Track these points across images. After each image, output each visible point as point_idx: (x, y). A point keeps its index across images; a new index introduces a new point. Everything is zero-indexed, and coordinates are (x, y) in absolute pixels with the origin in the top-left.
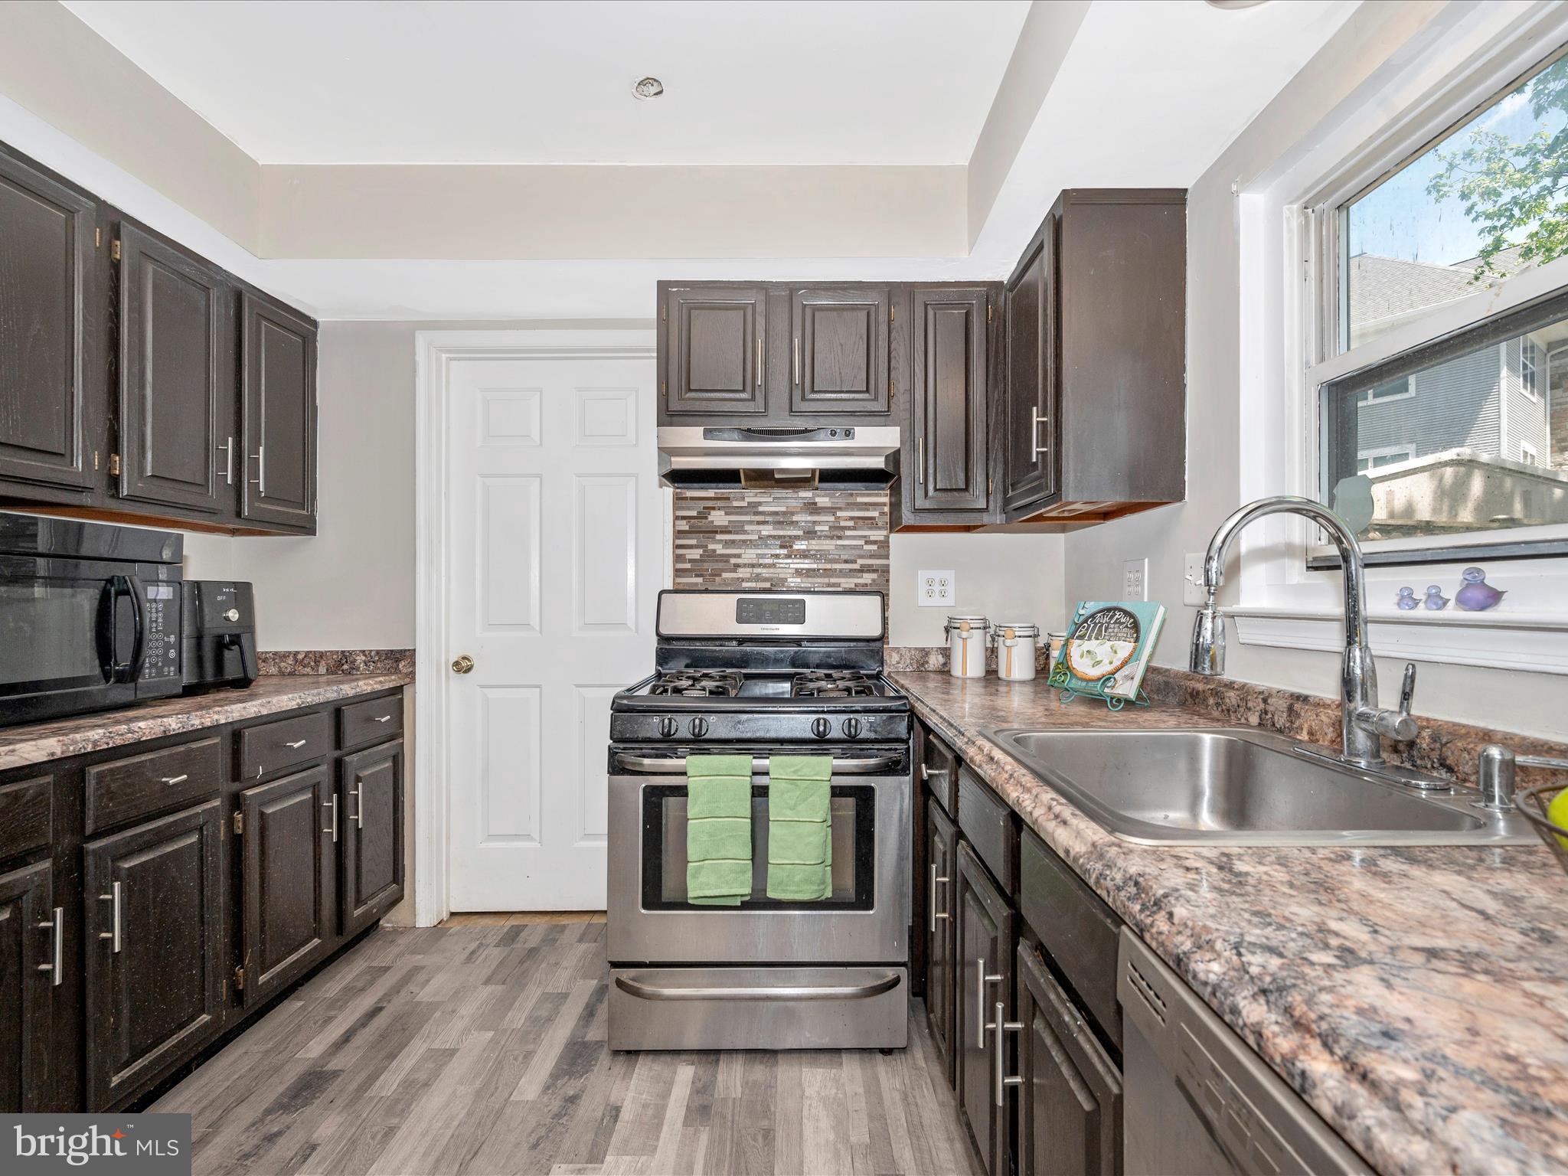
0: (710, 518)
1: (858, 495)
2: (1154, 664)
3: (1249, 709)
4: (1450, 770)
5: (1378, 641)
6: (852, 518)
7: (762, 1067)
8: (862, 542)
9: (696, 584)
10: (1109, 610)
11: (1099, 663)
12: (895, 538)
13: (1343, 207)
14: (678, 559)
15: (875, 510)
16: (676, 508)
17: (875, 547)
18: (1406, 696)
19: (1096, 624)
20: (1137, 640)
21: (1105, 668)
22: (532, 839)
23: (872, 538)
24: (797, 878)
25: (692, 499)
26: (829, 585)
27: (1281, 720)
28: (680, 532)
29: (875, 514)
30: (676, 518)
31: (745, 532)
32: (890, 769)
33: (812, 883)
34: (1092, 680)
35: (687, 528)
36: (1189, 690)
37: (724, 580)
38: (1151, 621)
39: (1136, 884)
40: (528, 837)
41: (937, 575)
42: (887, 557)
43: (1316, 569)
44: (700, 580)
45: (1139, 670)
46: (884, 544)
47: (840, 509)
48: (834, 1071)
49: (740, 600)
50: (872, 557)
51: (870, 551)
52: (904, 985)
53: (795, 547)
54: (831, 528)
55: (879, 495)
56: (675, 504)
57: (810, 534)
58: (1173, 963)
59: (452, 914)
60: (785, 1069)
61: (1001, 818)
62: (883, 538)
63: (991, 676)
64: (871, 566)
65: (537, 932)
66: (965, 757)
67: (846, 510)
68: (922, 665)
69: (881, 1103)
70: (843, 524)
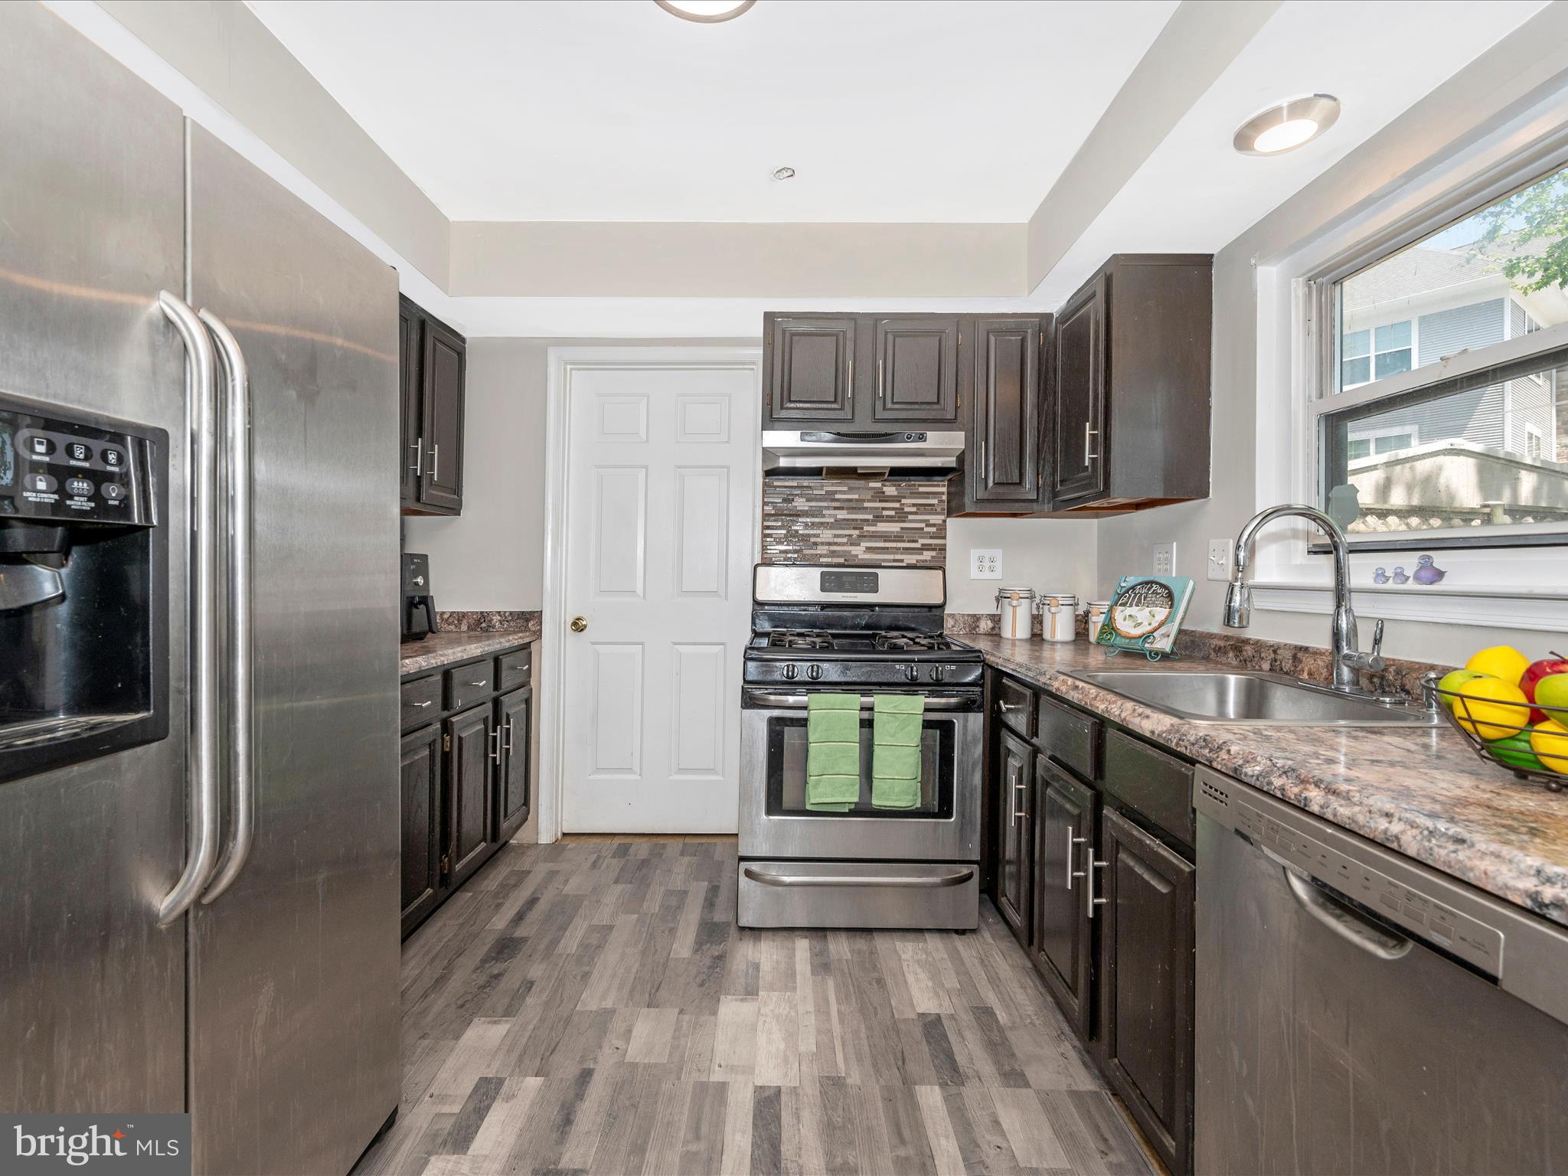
0: (794, 504)
1: (920, 486)
2: (1183, 628)
3: (1263, 659)
4: (1408, 693)
5: (1360, 606)
6: (914, 505)
7: (863, 941)
8: (923, 525)
10: (1147, 583)
11: (1140, 624)
12: (953, 524)
13: (1337, 281)
14: (765, 538)
15: (935, 498)
16: (764, 495)
17: (934, 529)
18: (1377, 641)
19: (1136, 594)
20: (1171, 607)
21: (1145, 629)
22: (634, 773)
23: (931, 522)
24: (896, 790)
26: (895, 561)
27: (1287, 665)
28: (767, 515)
29: (935, 501)
30: (765, 504)
31: (824, 516)
32: (966, 707)
33: (908, 794)
34: (1134, 638)
35: (773, 512)
36: (1213, 647)
37: (805, 555)
38: (1183, 592)
39: (1205, 740)
40: (630, 770)
41: (987, 553)
42: (944, 538)
43: (1315, 553)
45: (1173, 629)
46: (942, 528)
47: (905, 497)
48: (921, 945)
49: (822, 573)
50: (931, 538)
51: (929, 533)
52: (976, 879)
53: (866, 528)
54: (896, 513)
55: (938, 486)
56: (764, 491)
57: (879, 518)
58: (1231, 774)
59: (564, 834)
60: (881, 943)
61: (1087, 727)
62: (941, 522)
63: (1037, 637)
64: (931, 545)
65: (642, 849)
66: (1050, 688)
67: (910, 498)
68: (974, 629)
69: (963, 963)
70: (907, 509)
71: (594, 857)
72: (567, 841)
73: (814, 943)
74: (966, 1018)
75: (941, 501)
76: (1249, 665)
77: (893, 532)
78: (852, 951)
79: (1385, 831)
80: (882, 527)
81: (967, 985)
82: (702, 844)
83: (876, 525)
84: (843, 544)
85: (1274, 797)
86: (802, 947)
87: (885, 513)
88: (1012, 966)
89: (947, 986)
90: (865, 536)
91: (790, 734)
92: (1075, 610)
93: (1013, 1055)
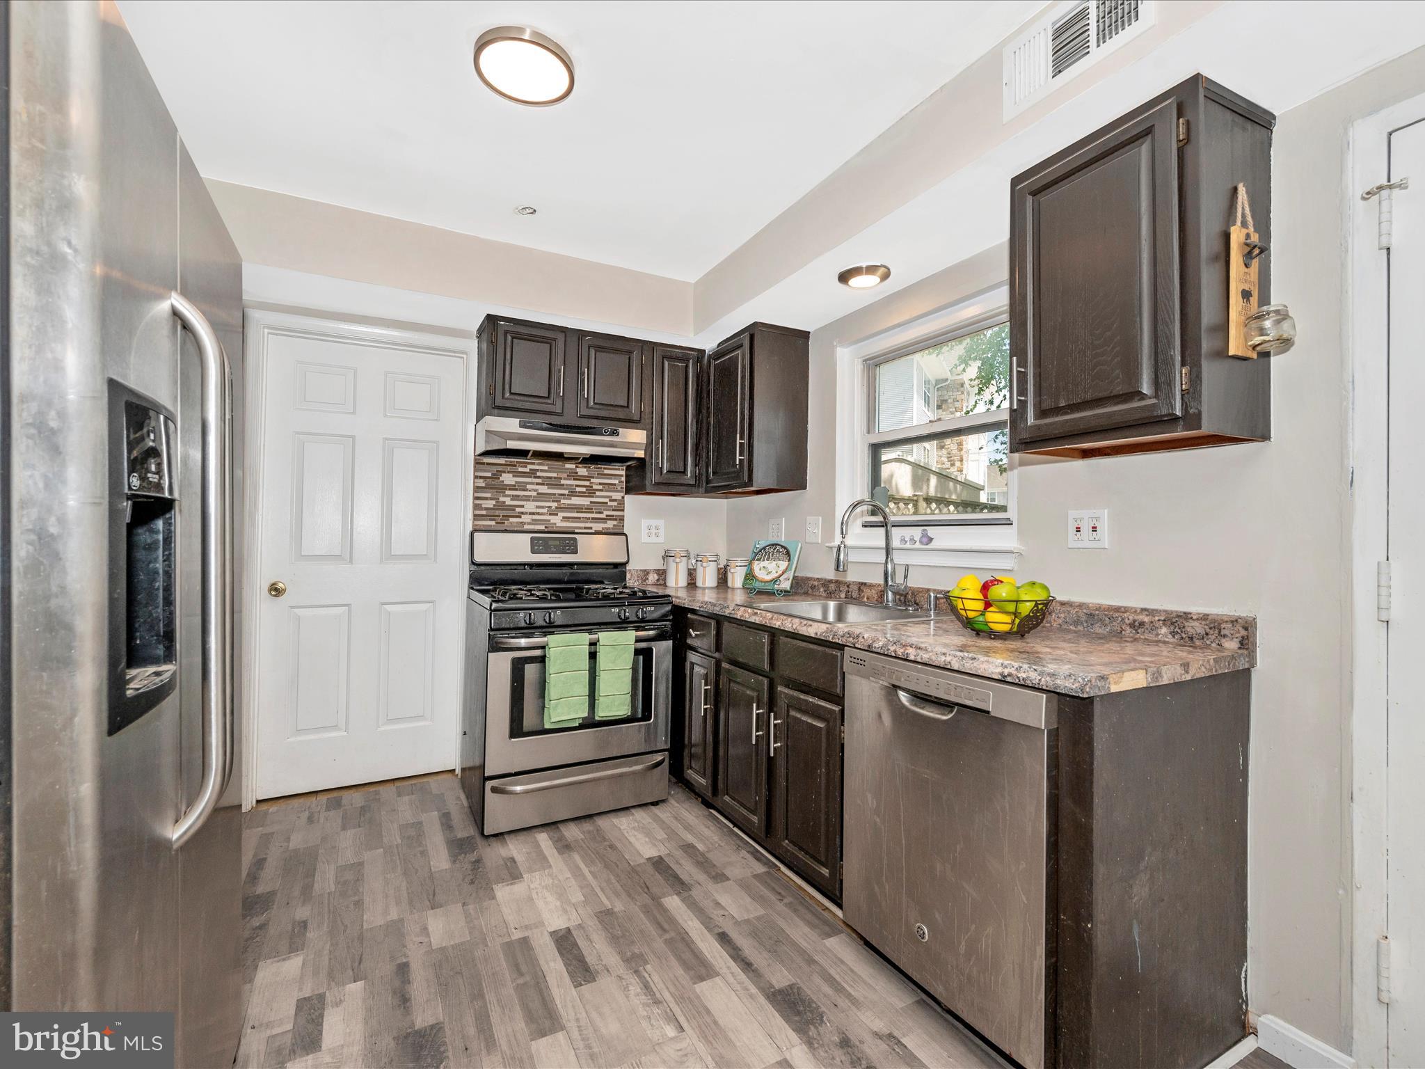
0: (501, 479)
1: (604, 468)
2: (796, 575)
3: (841, 591)
4: (918, 604)
5: (896, 557)
6: (600, 484)
7: (588, 824)
8: (607, 500)
9: (491, 526)
10: (773, 545)
11: (770, 572)
12: (630, 500)
13: (877, 365)
14: (476, 507)
15: (616, 479)
16: (476, 470)
17: (615, 504)
18: (906, 577)
19: (766, 553)
20: (789, 561)
21: (774, 575)
22: (341, 729)
23: (613, 498)
24: (614, 704)
25: (488, 464)
26: (585, 528)
27: (855, 595)
28: (478, 487)
29: (616, 482)
30: (476, 477)
31: (526, 490)
32: (661, 637)
33: (625, 705)
34: (767, 582)
35: (484, 485)
36: (812, 586)
37: (511, 523)
38: (796, 551)
39: (848, 634)
40: (335, 727)
41: (654, 522)
42: (623, 510)
43: (866, 526)
44: (493, 523)
45: (790, 575)
46: (621, 502)
47: (593, 478)
48: (631, 818)
49: (532, 538)
50: (613, 510)
51: (612, 506)
52: (666, 763)
53: (563, 501)
54: (587, 490)
55: (619, 469)
56: (475, 467)
57: (573, 493)
58: (866, 649)
59: (258, 802)
60: (602, 822)
61: (766, 639)
62: (620, 498)
63: (692, 585)
64: (613, 516)
65: (357, 798)
66: (735, 616)
67: (597, 478)
68: (645, 581)
69: (664, 822)
70: (595, 487)
71: (307, 814)
72: (264, 807)
73: (551, 834)
74: (679, 854)
76: (833, 595)
77: (584, 505)
78: (583, 833)
79: (945, 661)
80: (576, 501)
81: (672, 834)
82: (415, 784)
83: (571, 499)
84: (542, 514)
85: (891, 656)
86: (543, 838)
87: (578, 489)
88: (696, 817)
89: (659, 838)
90: (561, 508)
91: (531, 671)
92: (718, 564)
93: (715, 865)
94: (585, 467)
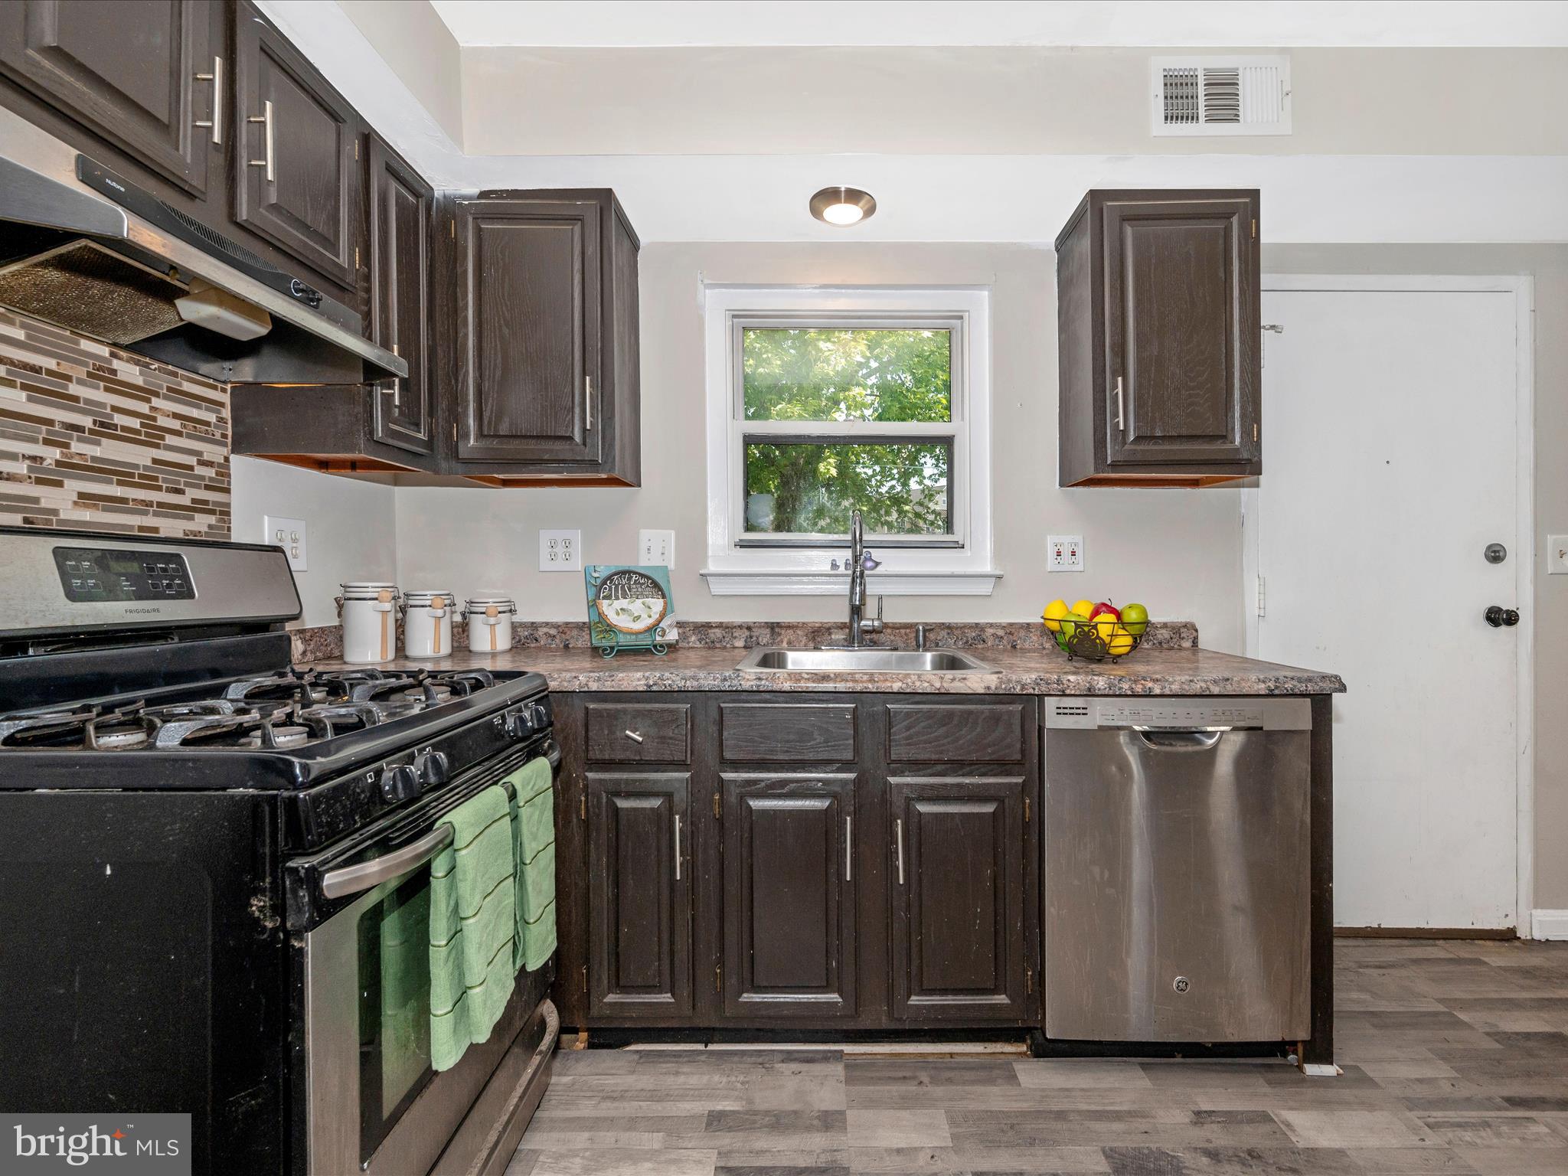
1: (182, 377)
3: (734, 637)
6: (176, 416)
10: (624, 573)
11: (639, 617)
12: (240, 464)
15: (210, 411)
17: (210, 472)
19: (616, 585)
20: (664, 596)
21: (647, 621)
23: (206, 457)
29: (212, 418)
38: (669, 582)
41: (289, 526)
42: (227, 491)
45: (674, 619)
46: (223, 470)
47: (157, 395)
50: (207, 488)
51: (202, 478)
54: (143, 425)
55: (215, 388)
57: (105, 429)
58: (1085, 693)
62: (222, 460)
64: (206, 502)
67: (166, 397)
69: (608, 1119)
70: (162, 421)
75: (221, 420)
77: (137, 466)
80: (115, 450)
81: (659, 1125)
83: (98, 443)
94: (137, 363)
